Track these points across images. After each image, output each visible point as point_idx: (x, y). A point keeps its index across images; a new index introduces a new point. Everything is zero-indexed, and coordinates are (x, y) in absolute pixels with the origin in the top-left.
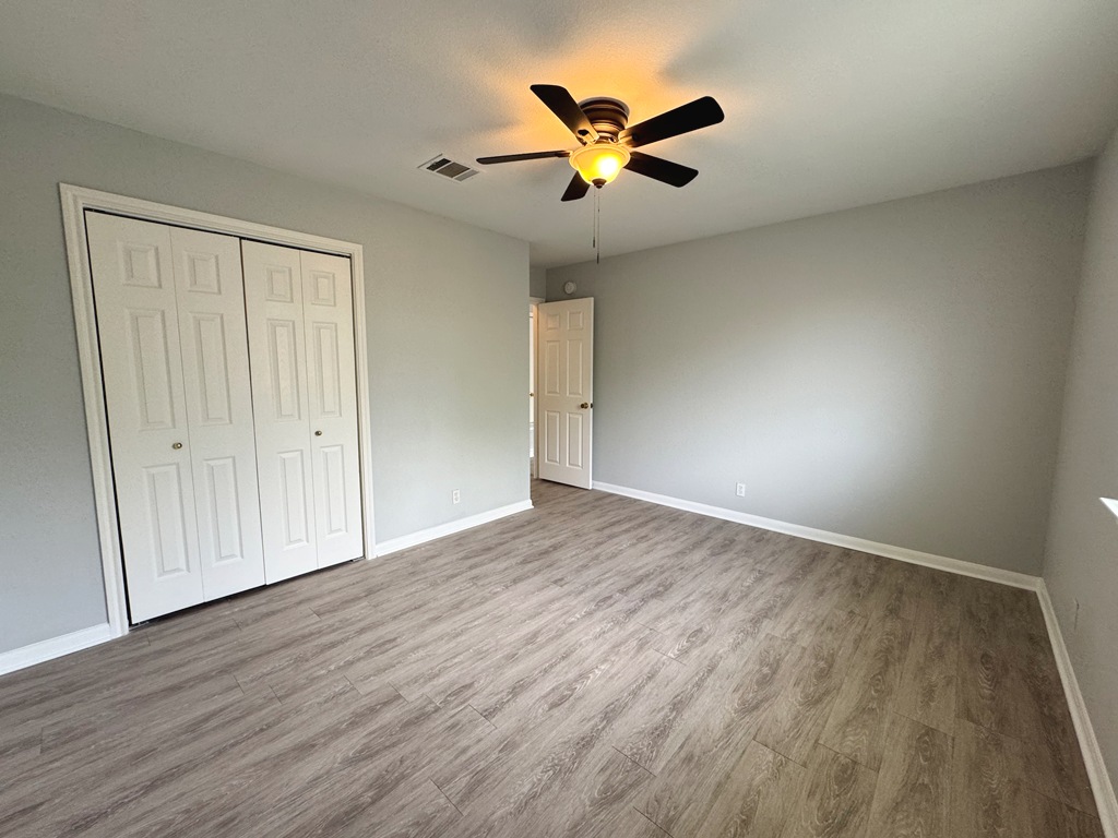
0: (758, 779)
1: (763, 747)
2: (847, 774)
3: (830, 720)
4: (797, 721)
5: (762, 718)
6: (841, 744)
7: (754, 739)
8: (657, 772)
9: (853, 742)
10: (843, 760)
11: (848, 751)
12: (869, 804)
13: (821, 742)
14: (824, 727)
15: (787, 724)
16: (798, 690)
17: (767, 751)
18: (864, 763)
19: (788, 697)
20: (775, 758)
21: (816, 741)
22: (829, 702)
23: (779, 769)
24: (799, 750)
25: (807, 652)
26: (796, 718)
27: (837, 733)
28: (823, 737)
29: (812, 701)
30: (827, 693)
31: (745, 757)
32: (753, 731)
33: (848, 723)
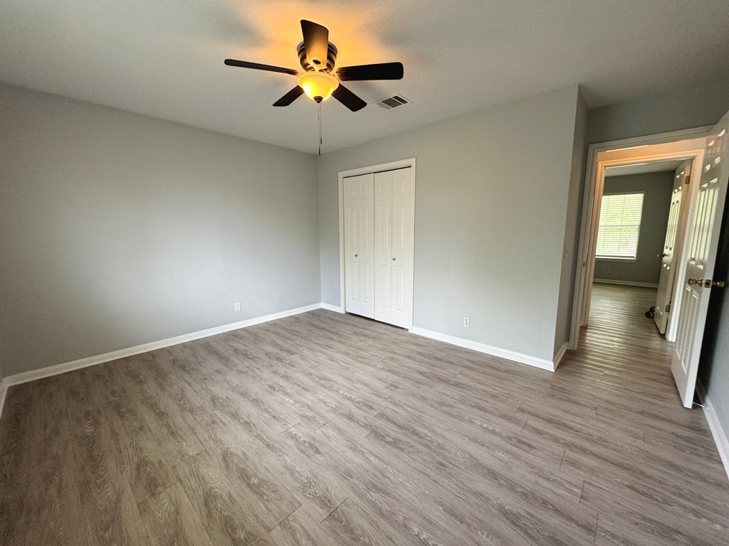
0: (184, 444)
1: (198, 452)
2: (153, 487)
3: (187, 500)
4: (201, 479)
5: (215, 460)
6: (168, 495)
7: (205, 451)
8: (215, 412)
9: (163, 505)
10: (160, 489)
11: (162, 496)
12: (132, 486)
13: (178, 484)
14: (186, 492)
15: (203, 471)
16: (225, 494)
17: (194, 454)
18: (149, 500)
19: (222, 483)
20: (188, 455)
21: (181, 481)
22: (201, 510)
23: (182, 455)
24: (184, 469)
25: (262, 530)
26: (203, 479)
27: (176, 499)
28: (180, 487)
29: (209, 499)
30: (209, 515)
31: (199, 442)
32: (210, 452)
33: (177, 512)
